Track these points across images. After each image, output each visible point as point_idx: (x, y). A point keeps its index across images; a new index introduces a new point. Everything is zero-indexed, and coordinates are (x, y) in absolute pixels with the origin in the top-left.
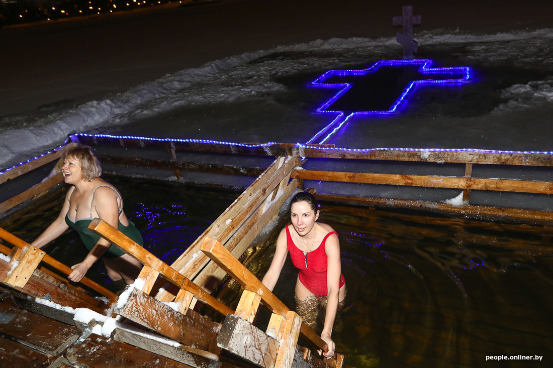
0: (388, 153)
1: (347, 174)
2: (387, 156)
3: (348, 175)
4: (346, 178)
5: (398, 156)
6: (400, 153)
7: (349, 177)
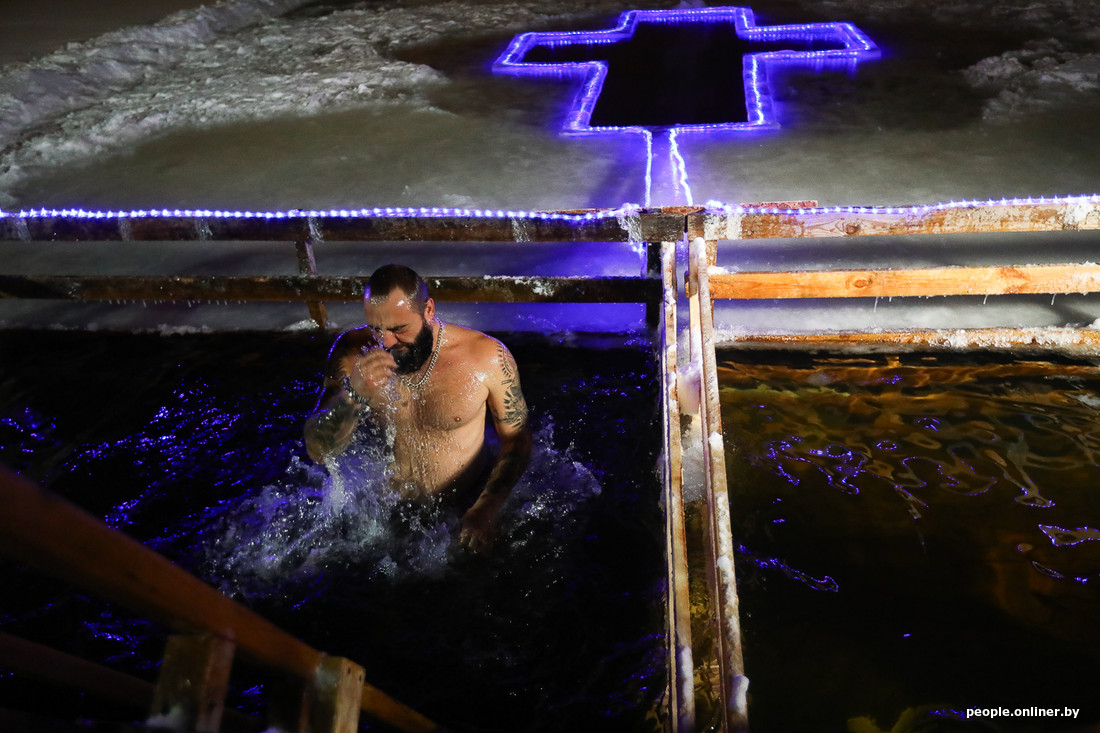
0: (977, 215)
1: (853, 276)
2: (976, 222)
3: (855, 280)
4: (847, 287)
5: (1003, 221)
6: (1012, 213)
7: (859, 284)
